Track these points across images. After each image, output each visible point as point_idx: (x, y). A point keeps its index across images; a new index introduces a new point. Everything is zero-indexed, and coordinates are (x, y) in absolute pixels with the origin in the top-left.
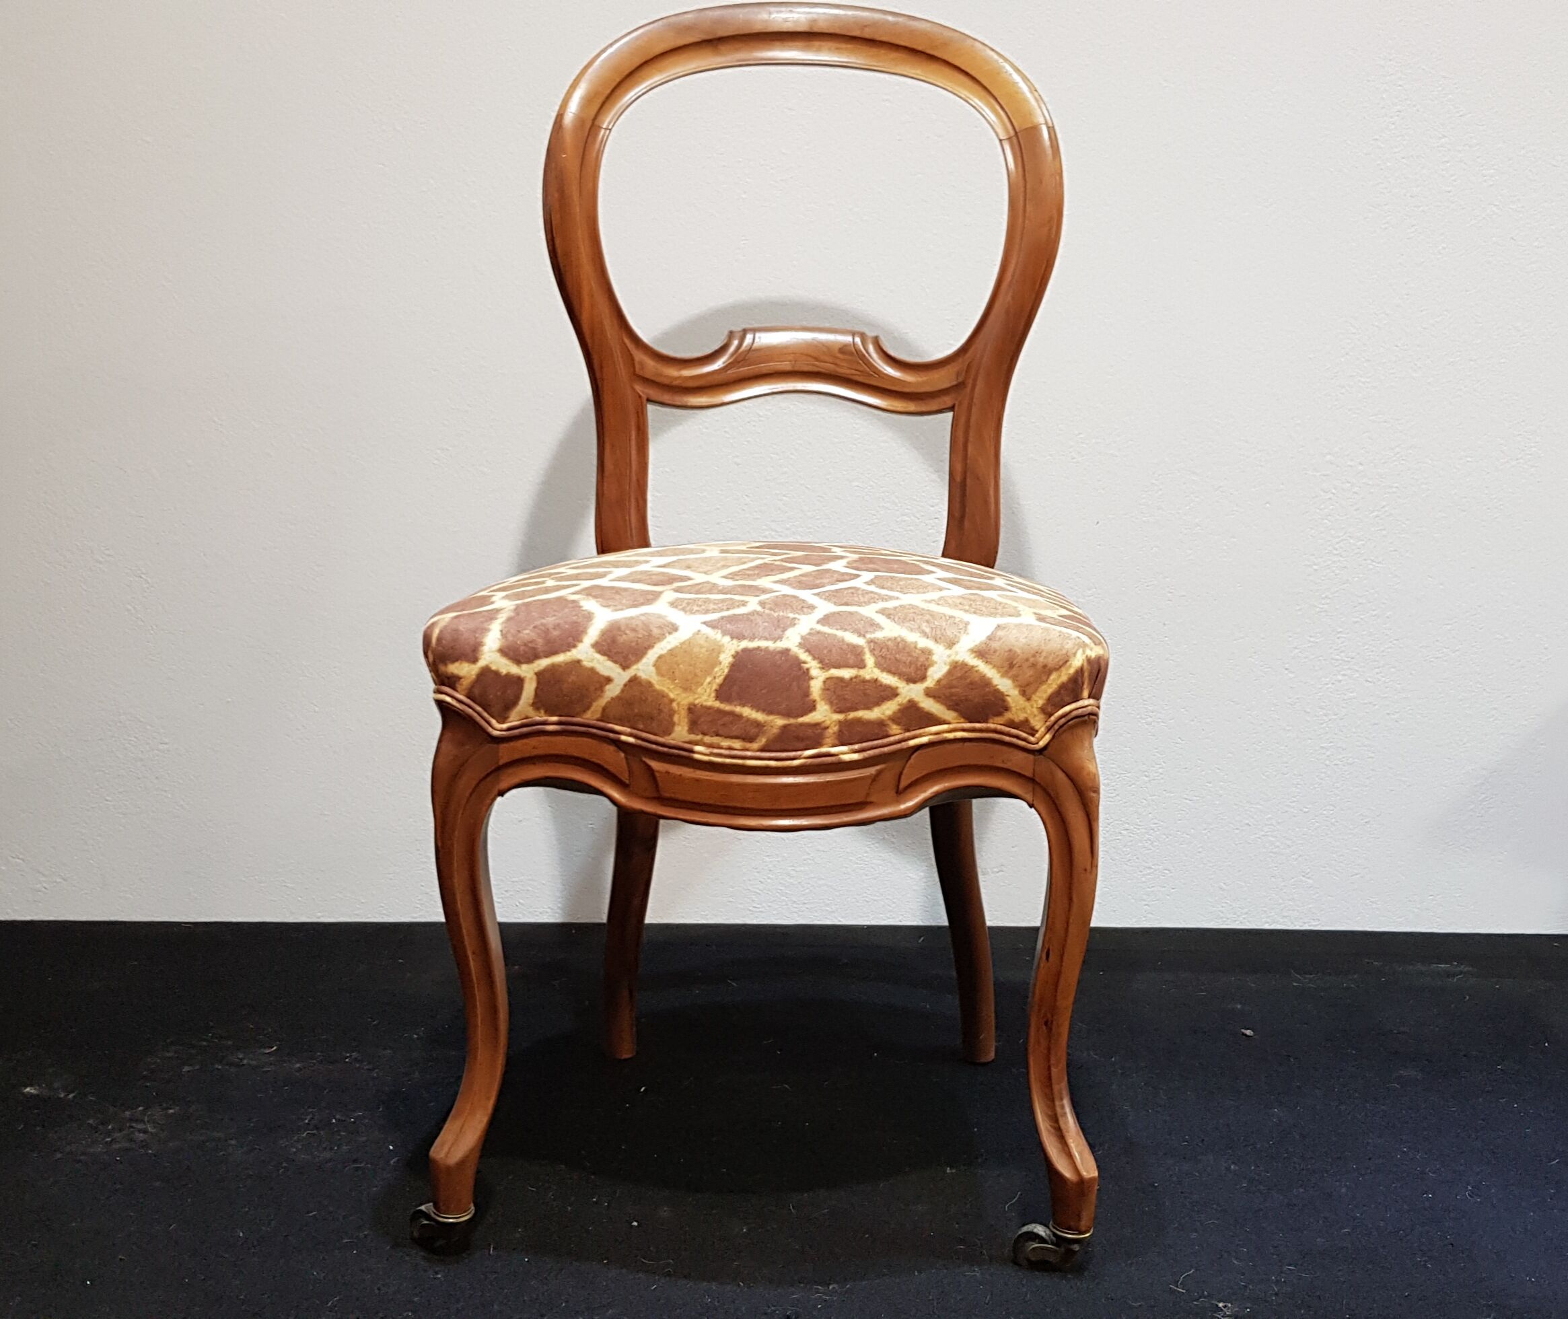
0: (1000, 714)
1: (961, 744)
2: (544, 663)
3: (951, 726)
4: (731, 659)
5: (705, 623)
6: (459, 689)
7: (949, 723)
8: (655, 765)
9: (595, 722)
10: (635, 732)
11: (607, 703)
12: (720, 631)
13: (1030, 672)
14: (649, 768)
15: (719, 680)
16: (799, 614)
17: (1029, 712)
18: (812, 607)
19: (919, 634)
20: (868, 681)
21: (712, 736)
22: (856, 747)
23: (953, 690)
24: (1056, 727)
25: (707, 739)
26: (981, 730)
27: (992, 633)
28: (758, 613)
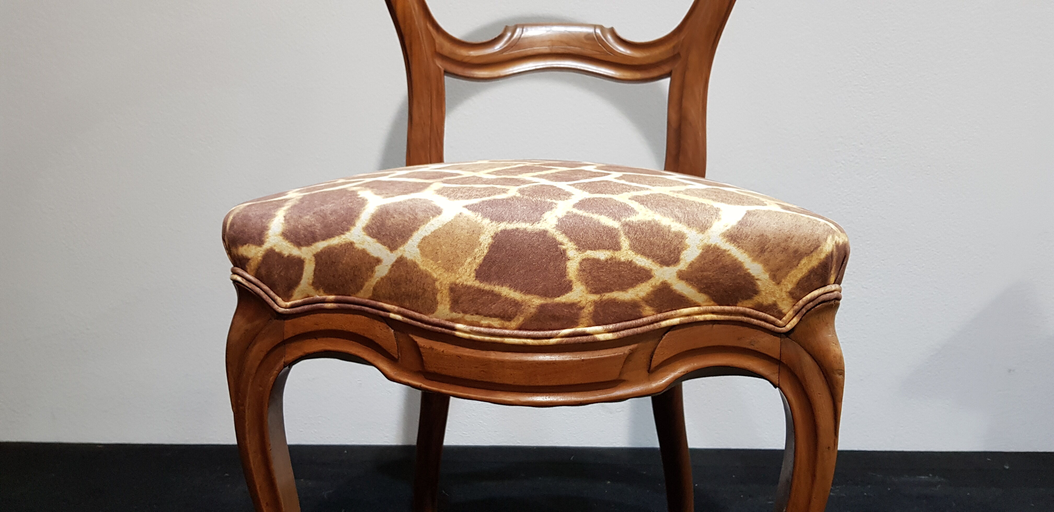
0: (749, 297)
1: (711, 326)
2: (321, 245)
3: (702, 309)
4: (490, 240)
5: (466, 207)
6: (248, 270)
7: (699, 306)
8: (421, 341)
9: (367, 300)
10: (402, 310)
11: (377, 283)
12: (480, 214)
13: (781, 257)
14: (415, 344)
15: (479, 261)
16: (555, 199)
17: (777, 295)
18: (568, 195)
19: (672, 219)
20: (624, 263)
21: (472, 315)
22: (611, 327)
23: (705, 273)
24: (804, 311)
25: (468, 317)
26: (729, 313)
27: (743, 218)
28: (517, 198)
